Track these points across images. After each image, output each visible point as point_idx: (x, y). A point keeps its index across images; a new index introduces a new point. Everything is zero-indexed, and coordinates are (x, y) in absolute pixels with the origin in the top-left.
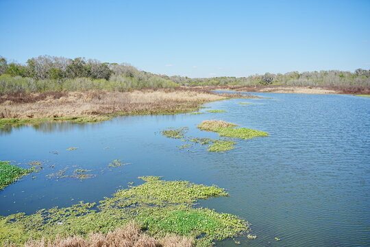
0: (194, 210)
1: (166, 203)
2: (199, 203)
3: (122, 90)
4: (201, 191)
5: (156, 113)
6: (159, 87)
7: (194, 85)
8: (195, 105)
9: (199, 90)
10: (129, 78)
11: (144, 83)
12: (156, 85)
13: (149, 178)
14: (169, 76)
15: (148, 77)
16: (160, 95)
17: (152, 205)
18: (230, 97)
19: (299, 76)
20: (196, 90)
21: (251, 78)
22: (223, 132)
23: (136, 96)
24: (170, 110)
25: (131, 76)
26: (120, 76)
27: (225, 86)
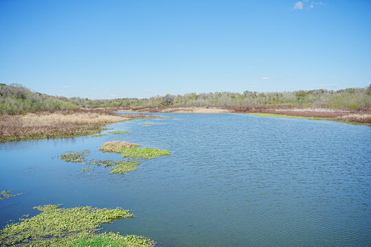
0: (98, 236)
1: (66, 232)
3: (12, 113)
4: (104, 215)
5: (53, 137)
6: (56, 109)
7: (95, 107)
8: (97, 128)
9: (101, 112)
10: (20, 100)
11: (39, 105)
12: (52, 107)
13: (47, 207)
14: (68, 97)
15: (44, 99)
16: (57, 117)
17: (49, 237)
18: (133, 117)
19: (197, 97)
20: (97, 111)
21: (152, 99)
22: (127, 152)
23: (29, 119)
24: (70, 132)
25: (23, 97)
26: (9, 98)
27: (127, 107)
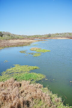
0: (30, 73)
1: (22, 72)
2: (31, 71)
3: (7, 40)
4: (32, 68)
5: (17, 46)
6: (18, 38)
7: (28, 38)
8: (29, 43)
9: (30, 39)
10: (9, 36)
11: (13, 37)
12: (17, 38)
13: (17, 65)
14: (21, 35)
15: (15, 36)
16: (18, 41)
17: (18, 73)
18: (39, 41)
19: (58, 34)
20: (29, 39)
21: (45, 35)
22: (38, 51)
23: (11, 41)
24: (22, 45)
25: (9, 35)
26: (6, 36)
27: (37, 38)
